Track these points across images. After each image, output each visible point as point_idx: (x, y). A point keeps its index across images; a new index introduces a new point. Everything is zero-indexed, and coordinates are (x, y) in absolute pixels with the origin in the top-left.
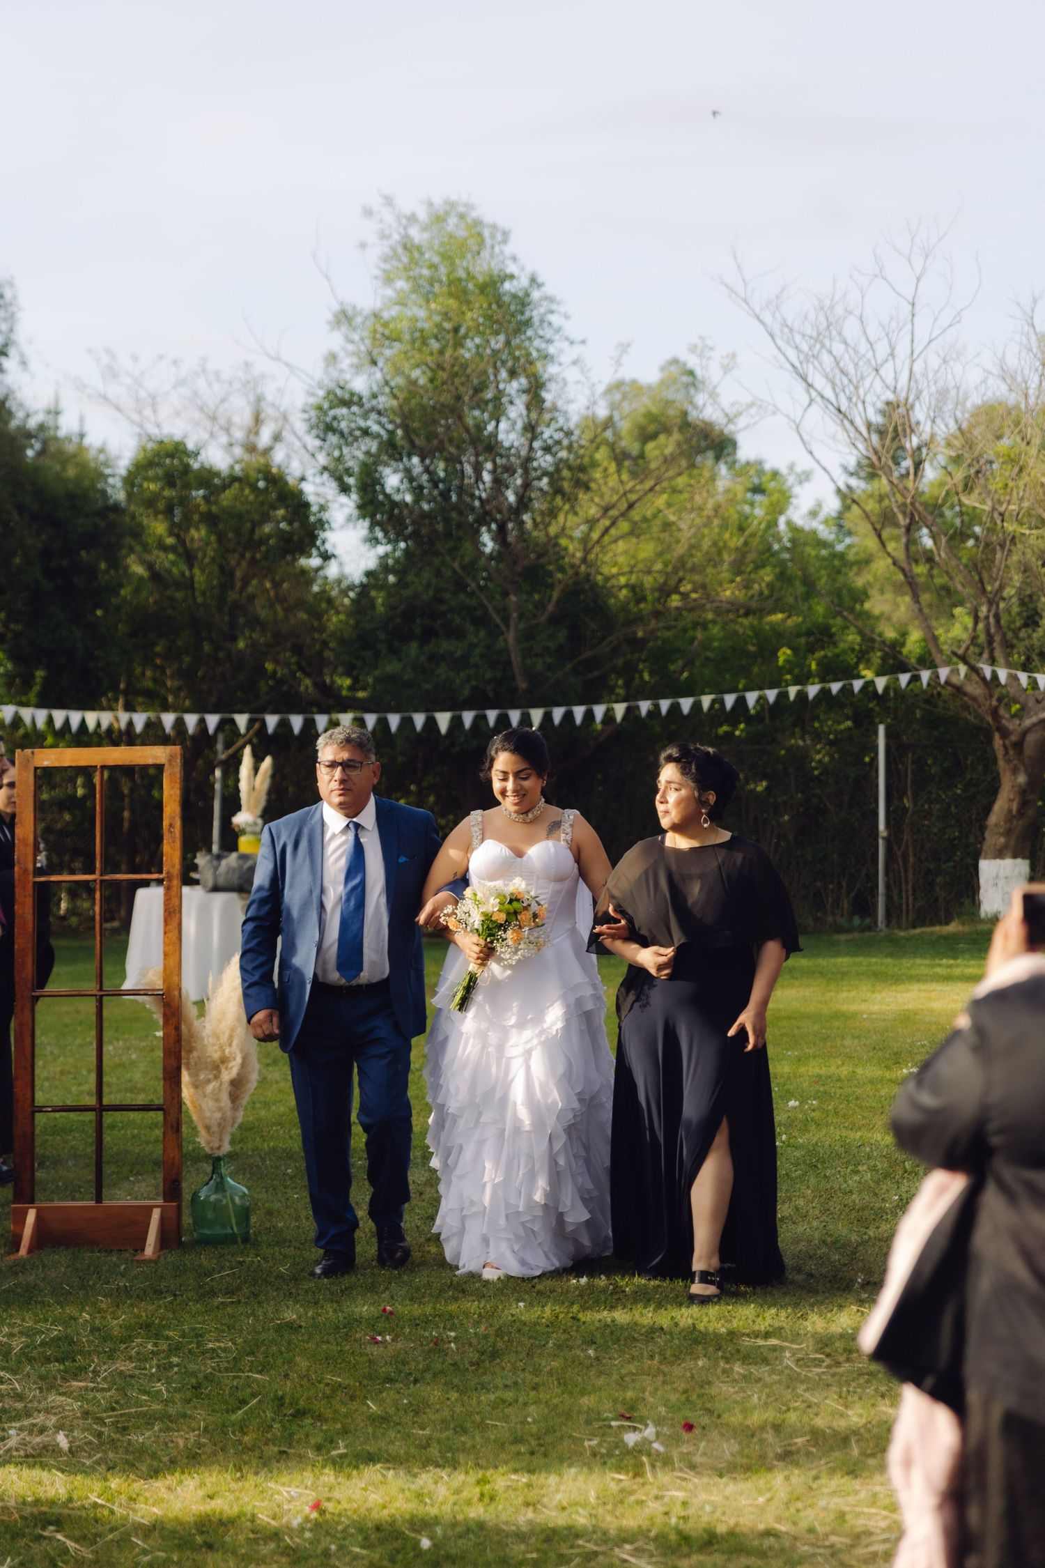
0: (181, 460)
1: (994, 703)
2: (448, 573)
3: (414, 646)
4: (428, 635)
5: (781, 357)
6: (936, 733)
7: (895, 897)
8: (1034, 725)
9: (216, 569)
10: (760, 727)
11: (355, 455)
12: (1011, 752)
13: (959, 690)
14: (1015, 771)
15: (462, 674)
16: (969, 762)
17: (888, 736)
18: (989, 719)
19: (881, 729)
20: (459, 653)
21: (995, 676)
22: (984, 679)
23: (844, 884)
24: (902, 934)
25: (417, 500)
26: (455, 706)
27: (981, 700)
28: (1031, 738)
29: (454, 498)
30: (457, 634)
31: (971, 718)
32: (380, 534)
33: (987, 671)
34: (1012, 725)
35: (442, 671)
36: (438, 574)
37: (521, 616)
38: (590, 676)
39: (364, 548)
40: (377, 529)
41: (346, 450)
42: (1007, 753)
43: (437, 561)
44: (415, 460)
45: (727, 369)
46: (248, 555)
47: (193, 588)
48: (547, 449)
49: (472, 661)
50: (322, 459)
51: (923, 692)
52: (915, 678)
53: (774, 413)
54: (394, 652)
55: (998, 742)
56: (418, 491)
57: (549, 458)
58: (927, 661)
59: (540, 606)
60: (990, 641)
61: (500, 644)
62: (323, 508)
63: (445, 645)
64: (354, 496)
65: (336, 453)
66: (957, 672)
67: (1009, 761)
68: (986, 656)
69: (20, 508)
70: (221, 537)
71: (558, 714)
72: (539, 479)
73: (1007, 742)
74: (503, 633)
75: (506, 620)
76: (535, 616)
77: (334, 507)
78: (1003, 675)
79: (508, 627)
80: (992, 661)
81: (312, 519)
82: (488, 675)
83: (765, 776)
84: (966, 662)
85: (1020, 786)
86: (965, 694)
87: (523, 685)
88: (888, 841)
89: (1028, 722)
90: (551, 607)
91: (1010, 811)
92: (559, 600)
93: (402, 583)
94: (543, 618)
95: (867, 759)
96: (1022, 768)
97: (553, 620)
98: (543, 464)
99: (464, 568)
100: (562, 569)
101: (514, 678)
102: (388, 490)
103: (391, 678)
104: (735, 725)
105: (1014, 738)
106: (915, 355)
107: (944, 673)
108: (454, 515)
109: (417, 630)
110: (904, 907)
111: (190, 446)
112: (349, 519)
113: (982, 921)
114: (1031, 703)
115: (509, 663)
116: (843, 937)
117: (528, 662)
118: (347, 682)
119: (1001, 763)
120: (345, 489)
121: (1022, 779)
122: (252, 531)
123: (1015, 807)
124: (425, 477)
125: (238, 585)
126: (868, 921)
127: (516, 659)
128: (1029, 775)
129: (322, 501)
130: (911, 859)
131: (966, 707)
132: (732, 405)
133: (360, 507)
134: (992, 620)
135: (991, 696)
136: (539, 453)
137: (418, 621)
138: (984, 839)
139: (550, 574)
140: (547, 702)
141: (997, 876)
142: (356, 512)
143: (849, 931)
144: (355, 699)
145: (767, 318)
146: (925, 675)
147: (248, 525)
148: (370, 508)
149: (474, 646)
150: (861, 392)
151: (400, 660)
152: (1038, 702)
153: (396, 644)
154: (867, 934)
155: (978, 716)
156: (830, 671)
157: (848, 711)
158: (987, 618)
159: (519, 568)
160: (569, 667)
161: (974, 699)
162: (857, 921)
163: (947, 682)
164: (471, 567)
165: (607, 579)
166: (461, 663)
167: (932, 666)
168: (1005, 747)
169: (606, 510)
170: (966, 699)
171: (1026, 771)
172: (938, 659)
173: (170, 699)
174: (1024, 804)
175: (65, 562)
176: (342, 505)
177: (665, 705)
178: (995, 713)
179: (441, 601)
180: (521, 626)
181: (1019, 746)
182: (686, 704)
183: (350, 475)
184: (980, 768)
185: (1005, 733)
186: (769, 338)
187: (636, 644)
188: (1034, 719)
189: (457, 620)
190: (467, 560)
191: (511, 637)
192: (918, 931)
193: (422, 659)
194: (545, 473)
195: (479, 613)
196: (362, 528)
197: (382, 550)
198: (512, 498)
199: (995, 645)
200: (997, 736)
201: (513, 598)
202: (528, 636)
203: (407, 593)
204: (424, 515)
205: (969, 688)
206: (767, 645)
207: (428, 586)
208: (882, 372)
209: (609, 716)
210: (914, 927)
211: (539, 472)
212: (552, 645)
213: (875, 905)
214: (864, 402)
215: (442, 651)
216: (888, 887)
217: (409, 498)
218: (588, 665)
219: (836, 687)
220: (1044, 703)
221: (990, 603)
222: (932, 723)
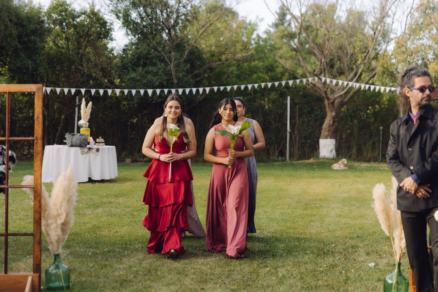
0: (65, 7)
1: (326, 89)
2: (151, 45)
3: (141, 68)
4: (145, 65)
6: (306, 99)
7: (292, 151)
8: (338, 97)
9: (76, 43)
10: (251, 97)
11: (122, 6)
12: (330, 105)
13: (314, 85)
14: (331, 111)
15: (156, 77)
16: (316, 108)
17: (291, 100)
18: (324, 95)
19: (289, 98)
20: (155, 71)
21: (325, 82)
22: (322, 82)
23: (276, 147)
24: (295, 162)
25: (142, 22)
26: (154, 87)
27: (321, 88)
28: (336, 101)
29: (154, 22)
30: (155, 65)
31: (318, 94)
32: (129, 33)
33: (323, 79)
34: (331, 97)
35: (149, 76)
36: (149, 45)
37: (175, 59)
38: (197, 79)
39: (125, 37)
40: (129, 31)
41: (118, 4)
43: (148, 41)
44: (142, 8)
46: (87, 39)
47: (69, 50)
48: (184, 7)
49: (159, 73)
50: (111, 8)
51: (303, 86)
52: (301, 81)
54: (134, 70)
55: (326, 102)
56: (142, 19)
57: (185, 9)
58: (304, 76)
59: (181, 56)
60: (325, 70)
61: (168, 68)
62: (111, 24)
63: (151, 68)
64: (121, 20)
65: (116, 6)
66: (314, 80)
67: (330, 108)
68: (323, 74)
69: (11, 21)
70: (78, 33)
71: (187, 90)
72: (182, 16)
73: (329, 102)
74: (169, 65)
75: (170, 61)
76: (180, 59)
77: (115, 23)
78: (328, 81)
79: (171, 63)
80: (325, 76)
81: (108, 28)
82: (164, 78)
84: (317, 77)
85: (333, 116)
86: (316, 87)
87: (175, 81)
88: (290, 133)
89: (336, 96)
90: (185, 57)
91: (329, 124)
92: (187, 55)
93: (137, 48)
94: (182, 60)
95: (284, 107)
97: (185, 61)
98: (183, 11)
99: (157, 43)
100: (188, 45)
101: (173, 79)
102: (132, 18)
103: (133, 79)
105: (331, 101)
107: (310, 79)
108: (154, 26)
109: (141, 63)
110: (295, 154)
111: (68, 2)
112: (120, 28)
113: (321, 159)
114: (336, 90)
115: (171, 75)
116: (276, 163)
117: (177, 74)
118: (118, 81)
119: (327, 109)
120: (118, 17)
121: (333, 114)
122: (88, 31)
123: (331, 123)
124: (144, 14)
125: (83, 48)
126: (284, 158)
127: (173, 73)
128: (336, 113)
129: (111, 22)
130: (297, 139)
131: (316, 91)
133: (123, 23)
134: (325, 64)
135: (325, 87)
136: (182, 8)
137: (142, 60)
138: (320, 133)
139: (185, 47)
140: (184, 87)
141: (325, 145)
142: (122, 25)
143: (278, 161)
144: (121, 86)
146: (304, 80)
147: (87, 29)
148: (127, 23)
149: (159, 69)
151: (136, 73)
152: (339, 89)
153: (135, 68)
154: (284, 162)
155: (320, 94)
156: (273, 79)
157: (279, 93)
158: (324, 62)
159: (175, 44)
160: (190, 76)
161: (319, 88)
162: (280, 158)
163: (311, 83)
164: (159, 43)
165: (203, 48)
166: (156, 74)
167: (306, 77)
168: (329, 104)
169: (203, 27)
170: (316, 88)
171: (335, 111)
172: (308, 75)
173: (61, 85)
174: (334, 122)
175: (26, 39)
176: (118, 23)
177: (222, 88)
178: (326, 93)
179: (150, 54)
180: (175, 63)
181: (333, 103)
182: (229, 88)
183: (120, 13)
184: (319, 110)
185: (328, 99)
187: (211, 69)
188: (338, 95)
189: (155, 60)
190: (158, 41)
191: (172, 66)
192: (300, 161)
193: (143, 72)
194: (183, 14)
195: (162, 58)
196: (124, 31)
197: (130, 37)
198: (172, 21)
199: (326, 71)
200: (326, 100)
201: (173, 53)
202: (178, 65)
203: (138, 51)
204: (144, 27)
205: (318, 85)
206: (253, 71)
207: (145, 49)
210: (298, 160)
211: (181, 14)
212: (185, 69)
213: (286, 153)
215: (150, 70)
216: (290, 147)
217: (139, 21)
218: (196, 76)
219: (277, 84)
220: (341, 90)
221: (325, 58)
222: (305, 96)
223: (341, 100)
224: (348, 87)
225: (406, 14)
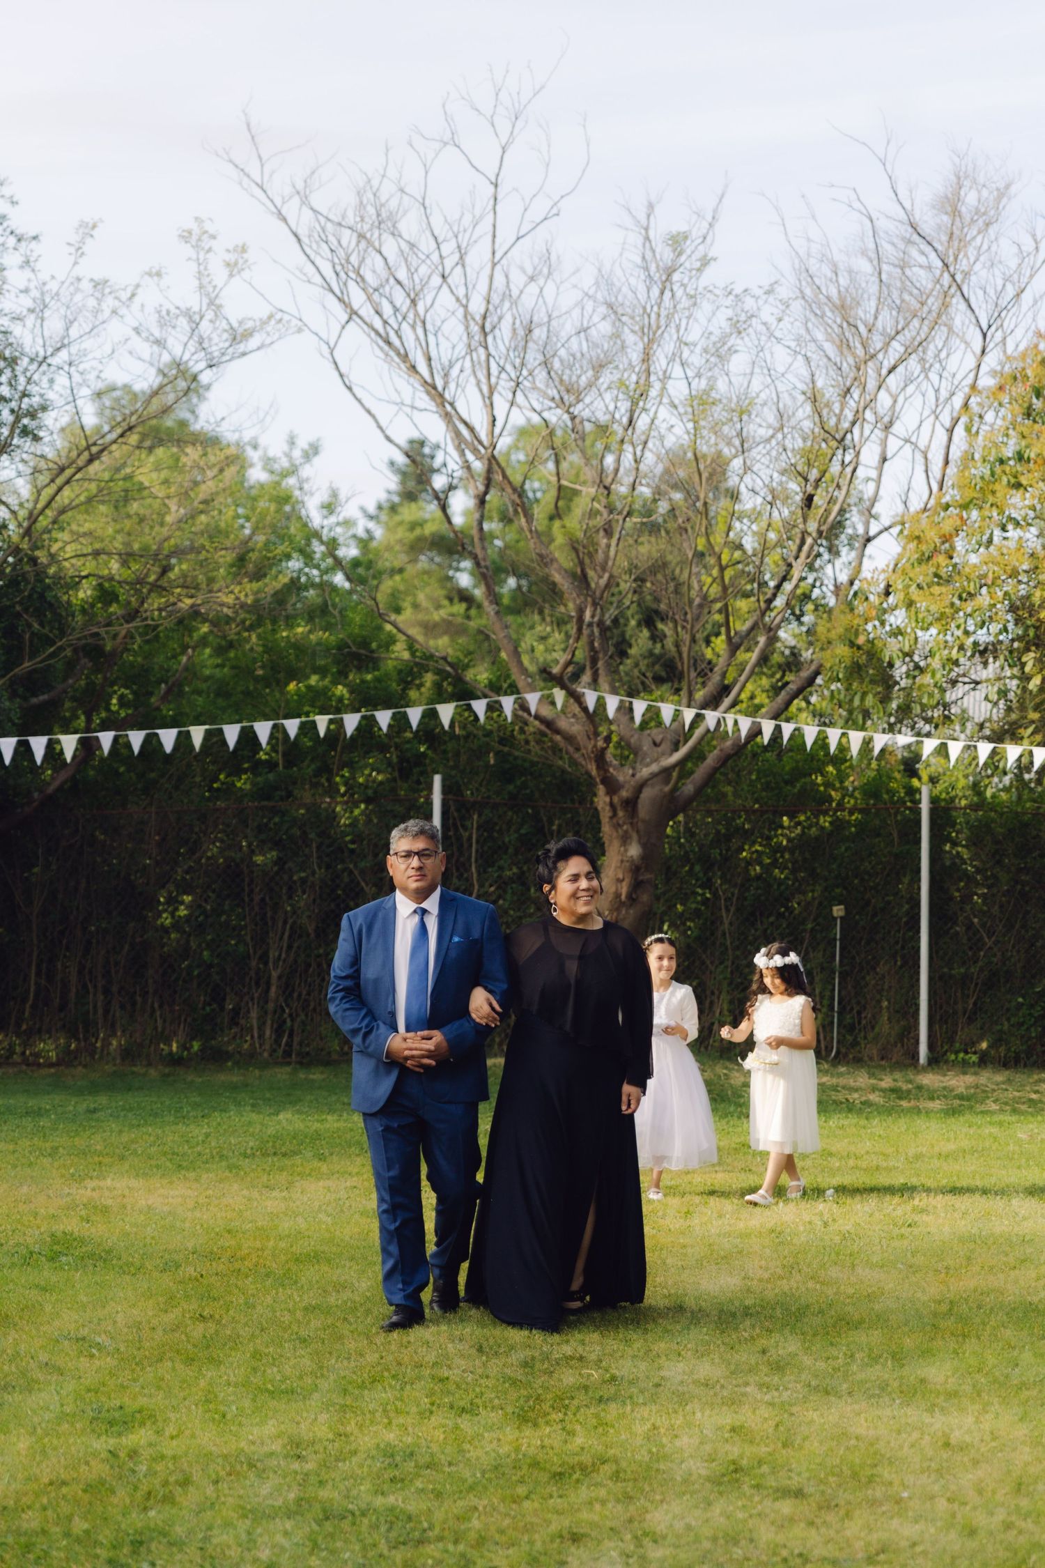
1: (601, 744)
5: (310, 269)
6: (511, 787)
8: (654, 776)
10: (271, 776)
12: (621, 813)
13: (549, 724)
14: (625, 840)
17: (447, 791)
18: (593, 769)
19: (438, 781)
21: (600, 709)
22: (585, 709)
27: (582, 739)
28: (647, 794)
31: (565, 765)
33: (591, 699)
34: (623, 775)
38: (34, 700)
42: (615, 814)
45: (233, 268)
51: (502, 727)
52: (494, 708)
53: (300, 330)
55: (602, 800)
58: (502, 686)
60: (594, 661)
66: (551, 699)
67: (617, 826)
68: (586, 678)
73: (616, 799)
78: (613, 704)
80: (597, 684)
83: (277, 844)
84: (563, 687)
85: (632, 860)
86: (558, 732)
89: (645, 772)
91: (618, 895)
96: (635, 836)
104: (238, 772)
105: (624, 794)
106: (498, 256)
107: (533, 700)
114: (645, 746)
119: (606, 828)
121: (634, 851)
123: (624, 890)
128: (644, 846)
131: (558, 751)
132: (240, 323)
134: (596, 630)
135: (596, 734)
145: (292, 209)
146: (508, 703)
150: (421, 308)
152: (659, 742)
155: (574, 763)
156: (367, 702)
157: (393, 756)
158: (590, 625)
161: (569, 738)
163: (537, 716)
167: (513, 689)
168: (612, 805)
170: (559, 738)
171: (639, 842)
172: (521, 682)
174: (637, 885)
177: (136, 738)
178: (600, 757)
181: (631, 804)
182: (168, 737)
185: (612, 787)
186: (294, 239)
188: (654, 768)
199: (600, 664)
200: (601, 790)
205: (563, 724)
206: (285, 664)
208: (449, 280)
209: (53, 752)
214: (424, 323)
218: (33, 683)
219: (384, 718)
220: (666, 746)
221: (595, 604)
222: (508, 771)
223: (667, 789)
224: (698, 732)
225: (946, 420)
